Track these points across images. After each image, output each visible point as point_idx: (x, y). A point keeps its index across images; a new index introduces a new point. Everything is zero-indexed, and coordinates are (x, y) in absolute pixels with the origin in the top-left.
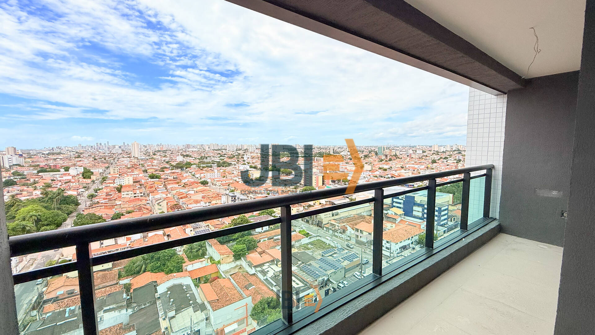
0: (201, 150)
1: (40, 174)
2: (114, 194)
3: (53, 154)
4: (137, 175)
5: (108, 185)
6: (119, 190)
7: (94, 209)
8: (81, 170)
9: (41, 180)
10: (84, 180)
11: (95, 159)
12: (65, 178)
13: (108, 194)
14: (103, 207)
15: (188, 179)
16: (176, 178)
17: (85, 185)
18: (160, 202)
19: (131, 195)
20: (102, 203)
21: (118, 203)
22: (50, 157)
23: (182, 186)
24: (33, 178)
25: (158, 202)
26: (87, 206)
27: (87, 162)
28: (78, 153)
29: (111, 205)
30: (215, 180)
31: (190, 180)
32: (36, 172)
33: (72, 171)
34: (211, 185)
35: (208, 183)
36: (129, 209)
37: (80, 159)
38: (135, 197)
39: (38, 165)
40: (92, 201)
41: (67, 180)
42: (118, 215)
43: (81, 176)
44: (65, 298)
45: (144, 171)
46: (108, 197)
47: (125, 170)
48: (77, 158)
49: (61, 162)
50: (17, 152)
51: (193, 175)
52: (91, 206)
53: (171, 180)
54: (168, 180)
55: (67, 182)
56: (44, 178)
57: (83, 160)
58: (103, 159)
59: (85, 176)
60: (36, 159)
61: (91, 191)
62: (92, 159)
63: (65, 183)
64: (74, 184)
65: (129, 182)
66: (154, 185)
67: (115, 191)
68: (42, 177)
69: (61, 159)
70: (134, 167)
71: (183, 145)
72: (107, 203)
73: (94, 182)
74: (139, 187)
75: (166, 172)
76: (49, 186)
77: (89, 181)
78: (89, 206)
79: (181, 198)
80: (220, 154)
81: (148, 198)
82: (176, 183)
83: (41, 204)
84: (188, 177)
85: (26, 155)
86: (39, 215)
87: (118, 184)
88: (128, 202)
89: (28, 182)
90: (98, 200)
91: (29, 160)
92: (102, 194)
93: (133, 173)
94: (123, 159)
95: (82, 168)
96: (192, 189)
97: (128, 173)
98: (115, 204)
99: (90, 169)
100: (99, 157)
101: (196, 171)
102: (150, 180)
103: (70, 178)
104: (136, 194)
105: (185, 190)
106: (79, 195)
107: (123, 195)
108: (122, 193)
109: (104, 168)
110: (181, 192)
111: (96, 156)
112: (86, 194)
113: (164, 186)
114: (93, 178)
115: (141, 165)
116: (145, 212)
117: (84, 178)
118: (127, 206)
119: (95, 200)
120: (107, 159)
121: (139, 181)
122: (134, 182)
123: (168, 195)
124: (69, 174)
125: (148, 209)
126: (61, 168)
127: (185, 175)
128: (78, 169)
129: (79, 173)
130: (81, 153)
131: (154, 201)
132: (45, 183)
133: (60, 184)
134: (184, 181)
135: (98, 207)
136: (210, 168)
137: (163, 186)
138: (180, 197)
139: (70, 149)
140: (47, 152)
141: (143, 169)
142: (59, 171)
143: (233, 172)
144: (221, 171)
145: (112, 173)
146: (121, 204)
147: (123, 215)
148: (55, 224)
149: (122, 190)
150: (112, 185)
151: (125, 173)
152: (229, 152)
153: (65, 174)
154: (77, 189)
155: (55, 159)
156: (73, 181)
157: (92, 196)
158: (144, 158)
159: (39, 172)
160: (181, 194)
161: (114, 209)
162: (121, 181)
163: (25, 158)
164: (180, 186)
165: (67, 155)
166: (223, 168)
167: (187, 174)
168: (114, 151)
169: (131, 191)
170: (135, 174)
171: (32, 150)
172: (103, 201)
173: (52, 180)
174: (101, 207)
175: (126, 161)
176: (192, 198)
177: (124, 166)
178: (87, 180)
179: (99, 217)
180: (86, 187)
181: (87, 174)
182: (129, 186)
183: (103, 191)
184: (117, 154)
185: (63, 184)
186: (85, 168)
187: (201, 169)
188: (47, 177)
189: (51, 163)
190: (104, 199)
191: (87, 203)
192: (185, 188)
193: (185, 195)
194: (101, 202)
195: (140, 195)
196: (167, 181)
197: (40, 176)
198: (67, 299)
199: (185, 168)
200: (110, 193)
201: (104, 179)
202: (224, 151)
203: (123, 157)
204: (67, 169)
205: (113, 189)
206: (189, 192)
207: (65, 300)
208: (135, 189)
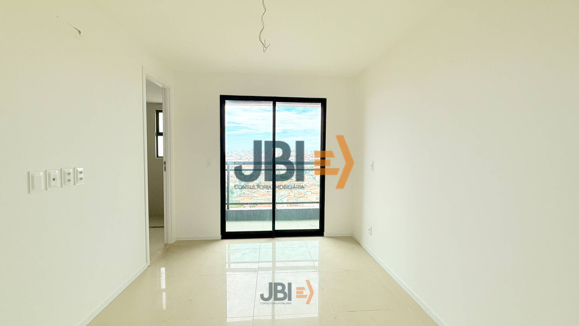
7: (241, 198)
14: (246, 197)
18: (282, 199)
21: (255, 196)
25: (281, 198)
26: (238, 195)
40: (241, 192)
51: (314, 178)
54: (293, 180)
71: (311, 152)
72: (249, 195)
79: (300, 197)
88: (262, 196)
96: (310, 190)
98: (253, 196)
110: (301, 192)
118: (260, 198)
123: (291, 193)
135: (243, 196)
138: (299, 196)
139: (237, 153)
146: (257, 196)
160: (301, 193)
161: (253, 200)
167: (309, 177)
174: (245, 197)
176: (308, 198)
193: (302, 195)
206: (307, 193)
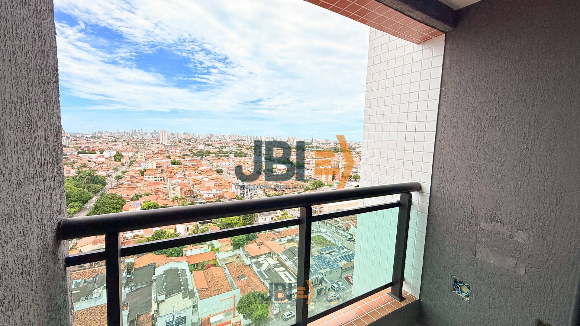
0: (222, 140)
1: (80, 155)
2: (138, 177)
3: (95, 138)
4: (161, 161)
5: (134, 168)
6: (142, 173)
7: (117, 189)
8: (114, 153)
9: (79, 161)
10: (115, 162)
11: (128, 144)
12: (99, 159)
13: (132, 177)
14: (126, 188)
15: (205, 167)
16: (195, 165)
17: (115, 167)
18: (175, 187)
19: (152, 179)
20: (125, 185)
21: (138, 186)
22: (91, 140)
23: (199, 173)
24: (73, 158)
26: (113, 186)
27: (120, 147)
28: (115, 138)
29: (133, 187)
30: (230, 169)
31: (207, 167)
32: (76, 153)
33: (106, 154)
34: (226, 174)
35: (222, 172)
36: (148, 192)
37: (115, 143)
38: (155, 180)
39: (80, 147)
40: (118, 182)
41: (101, 161)
42: (136, 197)
43: (113, 159)
44: (74, 271)
45: (167, 157)
46: (131, 180)
47: (151, 155)
48: (114, 142)
49: (100, 145)
50: (66, 134)
51: (211, 163)
52: (116, 187)
53: (189, 167)
54: (187, 166)
55: (100, 164)
56: (82, 159)
57: (118, 144)
58: (134, 144)
59: (116, 159)
60: (80, 141)
61: (119, 173)
62: (126, 144)
63: (99, 164)
64: (106, 165)
65: (152, 166)
66: (173, 170)
67: (138, 174)
68: (81, 158)
69: (100, 142)
70: (160, 153)
71: (207, 135)
72: (130, 185)
73: (123, 164)
74: (161, 171)
75: (187, 159)
76: (85, 166)
77: (119, 163)
78: (115, 187)
79: (196, 184)
80: (239, 144)
81: (166, 183)
82: (193, 170)
83: (74, 182)
84: (205, 165)
85: (73, 137)
86: (69, 192)
87: (143, 168)
88: (148, 185)
89: (69, 162)
90: (123, 181)
91: (74, 142)
92: (127, 176)
93: (158, 159)
94: (152, 145)
95: (115, 151)
96: (207, 177)
97: (153, 158)
98: (136, 186)
99: (122, 152)
100: (132, 142)
101: (213, 160)
102: (171, 165)
103: (104, 159)
104: (156, 178)
105: (200, 177)
106: (108, 175)
107: (145, 178)
108: (145, 177)
109: (134, 152)
110: (197, 178)
111: (130, 141)
112: (115, 175)
113: (183, 172)
114: (123, 160)
115: (166, 152)
116: (161, 195)
117: (116, 161)
118: (146, 188)
119: (121, 181)
120: (138, 144)
121: (162, 166)
122: (157, 167)
123: (185, 180)
124: (103, 156)
125: (164, 193)
126: (97, 151)
127: (203, 163)
128: (111, 152)
129: (111, 156)
130: (118, 138)
131: (171, 185)
132: (81, 164)
133: (94, 165)
134: (201, 169)
135: (121, 187)
136: (227, 158)
137: (181, 172)
138: (194, 183)
139: (109, 134)
140: (90, 136)
141: (168, 155)
142: (95, 153)
143: (247, 162)
144: (237, 161)
145: (139, 157)
146: (141, 187)
147: (141, 197)
148: (81, 201)
149: (145, 173)
150: (137, 168)
151: (151, 158)
152: (248, 143)
153: (99, 156)
154: (107, 171)
155: (95, 143)
156: (106, 162)
157: (118, 178)
158: (170, 145)
159: (79, 153)
160: (196, 180)
161: (135, 191)
162: (145, 165)
163: (71, 140)
164: (197, 173)
165: (106, 139)
166: (239, 158)
167: (205, 162)
168: (145, 138)
169: (153, 175)
170: (159, 159)
171: (78, 133)
172: (127, 183)
173: (89, 161)
174: (124, 188)
175: (154, 147)
176: (205, 185)
177: (151, 152)
178: (117, 163)
179: (119, 197)
180: (115, 169)
181: (118, 157)
182: (152, 170)
183: (129, 174)
184: (148, 140)
185: (97, 165)
186: (117, 152)
187: (219, 158)
188: (85, 157)
189: (91, 146)
190: (128, 181)
191: (113, 183)
192: (201, 175)
193: (199, 182)
194: (125, 183)
195: (160, 179)
196: (185, 168)
197: (79, 156)
198: (75, 272)
199: (204, 156)
200: (134, 176)
201: (132, 163)
202: (243, 142)
203: (152, 143)
204: (102, 152)
205: (138, 172)
206: (204, 179)
207: (74, 273)
208: (157, 173)
